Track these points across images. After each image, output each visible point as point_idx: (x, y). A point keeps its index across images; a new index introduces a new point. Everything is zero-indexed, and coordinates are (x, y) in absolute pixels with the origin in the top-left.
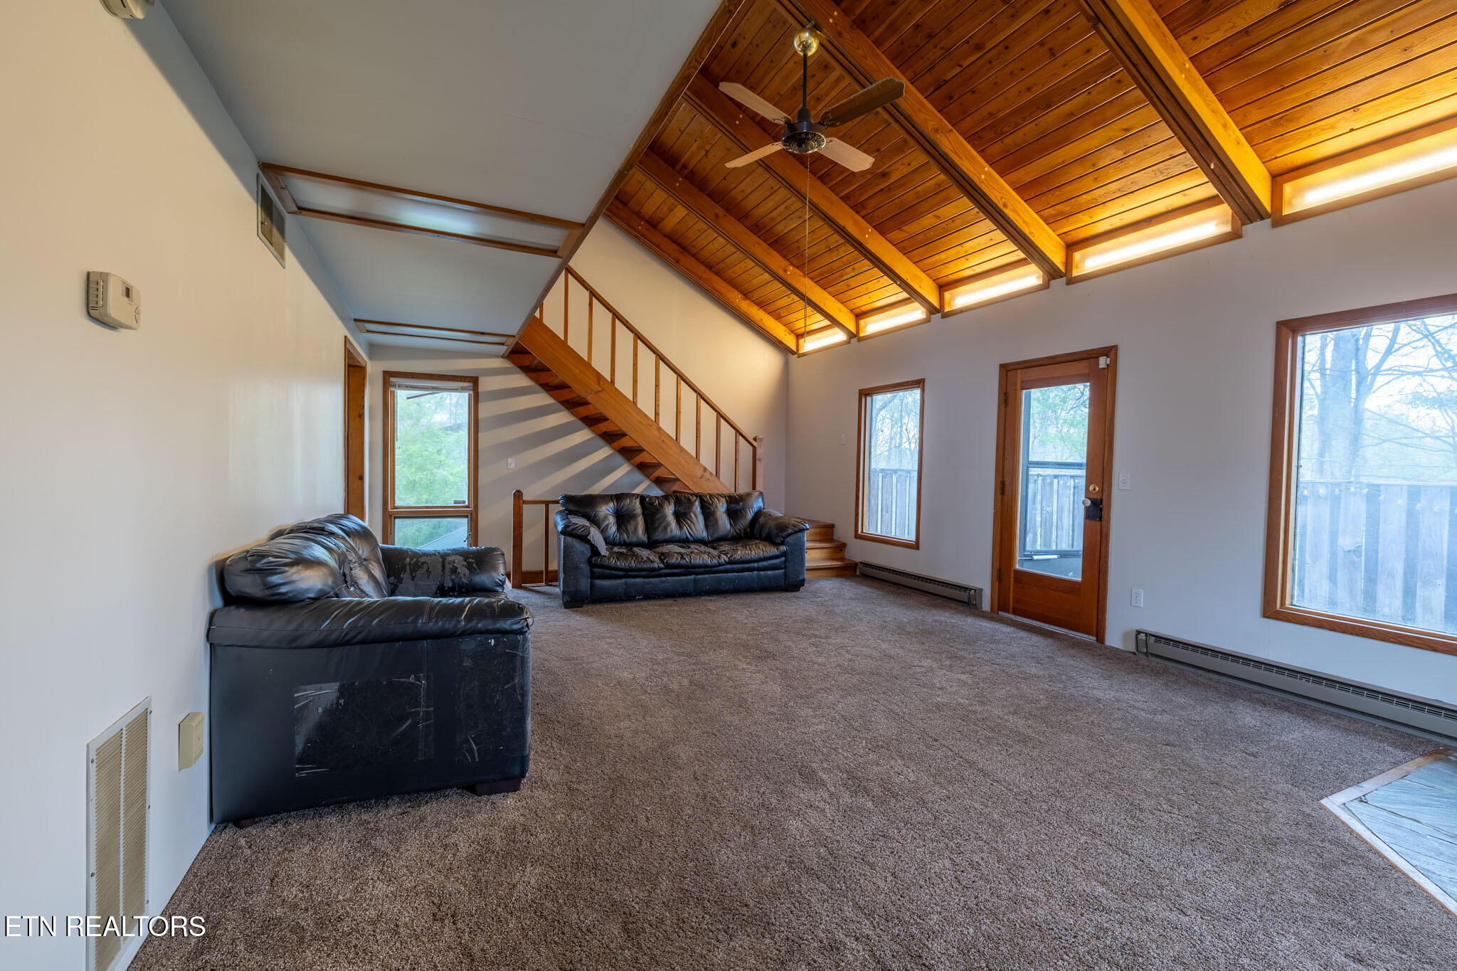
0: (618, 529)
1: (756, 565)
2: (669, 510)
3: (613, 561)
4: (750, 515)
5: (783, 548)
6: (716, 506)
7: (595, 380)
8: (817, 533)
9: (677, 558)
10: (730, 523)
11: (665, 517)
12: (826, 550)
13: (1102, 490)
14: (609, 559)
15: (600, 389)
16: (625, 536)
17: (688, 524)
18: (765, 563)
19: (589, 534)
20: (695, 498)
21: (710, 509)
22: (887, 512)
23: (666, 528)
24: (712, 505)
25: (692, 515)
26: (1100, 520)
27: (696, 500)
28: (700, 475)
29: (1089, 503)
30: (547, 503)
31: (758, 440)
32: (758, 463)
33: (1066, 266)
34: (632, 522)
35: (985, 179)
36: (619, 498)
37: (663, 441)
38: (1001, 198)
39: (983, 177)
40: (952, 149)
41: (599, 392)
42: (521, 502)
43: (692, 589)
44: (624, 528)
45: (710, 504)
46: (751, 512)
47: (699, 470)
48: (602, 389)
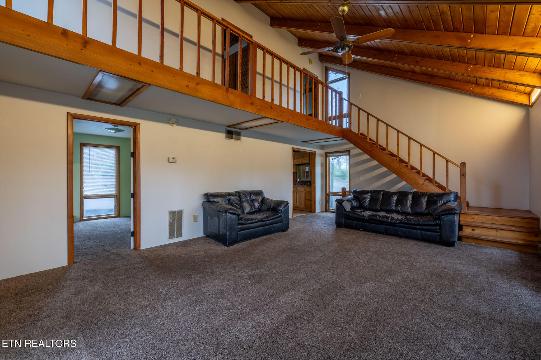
1: (418, 227)
2: (395, 198)
3: (350, 214)
6: (422, 198)
7: (370, 146)
14: (349, 212)
15: (372, 150)
16: (371, 206)
18: (421, 227)
25: (405, 201)
27: (409, 195)
31: (462, 165)
36: (376, 192)
41: (372, 151)
42: (345, 192)
43: (384, 231)
46: (443, 202)
47: (421, 181)
48: (373, 150)
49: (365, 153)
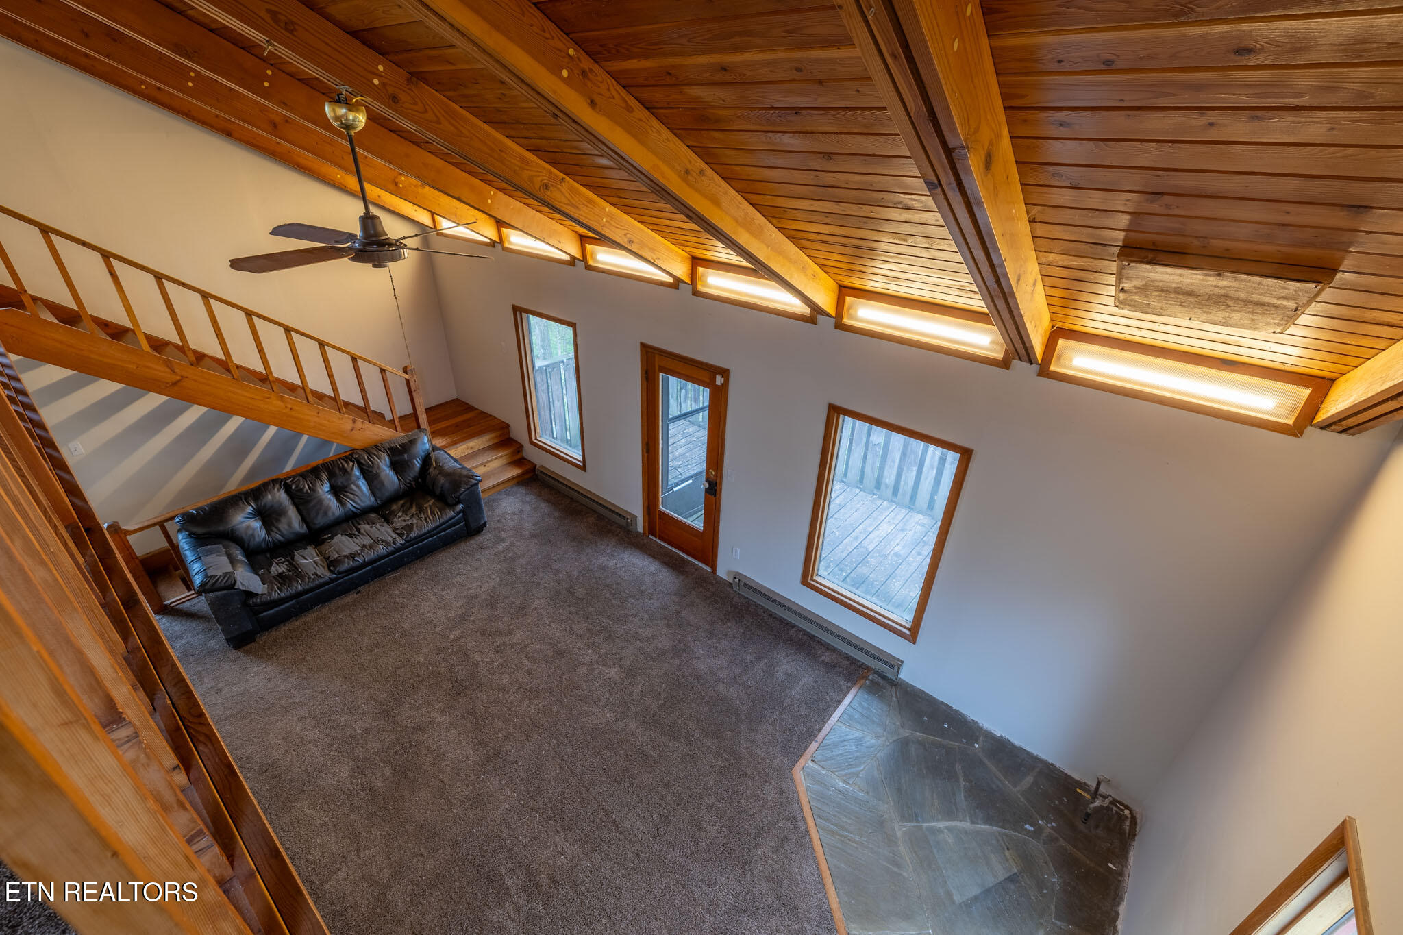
0: (268, 532)
1: (434, 532)
2: (324, 489)
3: (275, 595)
4: (417, 464)
5: (460, 507)
6: (379, 467)
7: (167, 370)
8: (493, 438)
9: (349, 563)
10: (398, 478)
11: (320, 502)
12: (504, 458)
13: (716, 475)
14: (269, 594)
15: (178, 378)
16: (279, 537)
17: (349, 498)
18: (443, 527)
19: (235, 582)
20: (351, 464)
21: (371, 472)
22: (558, 401)
23: (326, 513)
24: (372, 467)
25: (353, 487)
26: (715, 496)
27: (352, 469)
28: (349, 428)
29: (707, 486)
30: (161, 524)
31: (409, 372)
32: (415, 395)
33: (692, 277)
34: (283, 520)
35: (606, 221)
36: (255, 494)
37: (291, 409)
38: (625, 235)
39: (604, 220)
40: (567, 202)
41: (178, 381)
42: (122, 535)
44: (275, 529)
45: (370, 466)
46: (419, 460)
47: (345, 422)
48: (182, 377)
49: (145, 392)
